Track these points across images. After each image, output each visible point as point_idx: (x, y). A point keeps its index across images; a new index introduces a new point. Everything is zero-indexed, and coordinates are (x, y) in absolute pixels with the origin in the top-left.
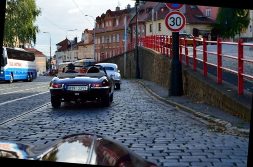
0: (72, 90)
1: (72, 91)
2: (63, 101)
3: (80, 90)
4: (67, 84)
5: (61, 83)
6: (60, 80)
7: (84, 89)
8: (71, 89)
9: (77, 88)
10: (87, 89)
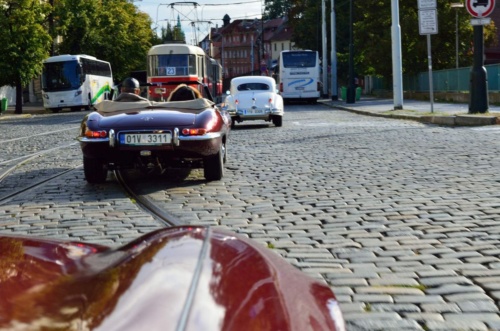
0: (132, 142)
1: (134, 146)
2: (111, 168)
3: (152, 143)
4: (122, 128)
5: (107, 127)
6: (104, 119)
7: (163, 142)
8: (132, 140)
9: (145, 139)
10: (169, 141)
